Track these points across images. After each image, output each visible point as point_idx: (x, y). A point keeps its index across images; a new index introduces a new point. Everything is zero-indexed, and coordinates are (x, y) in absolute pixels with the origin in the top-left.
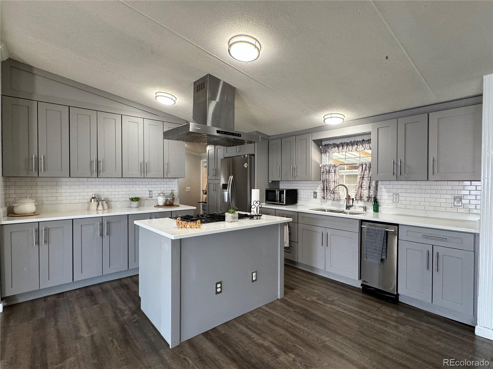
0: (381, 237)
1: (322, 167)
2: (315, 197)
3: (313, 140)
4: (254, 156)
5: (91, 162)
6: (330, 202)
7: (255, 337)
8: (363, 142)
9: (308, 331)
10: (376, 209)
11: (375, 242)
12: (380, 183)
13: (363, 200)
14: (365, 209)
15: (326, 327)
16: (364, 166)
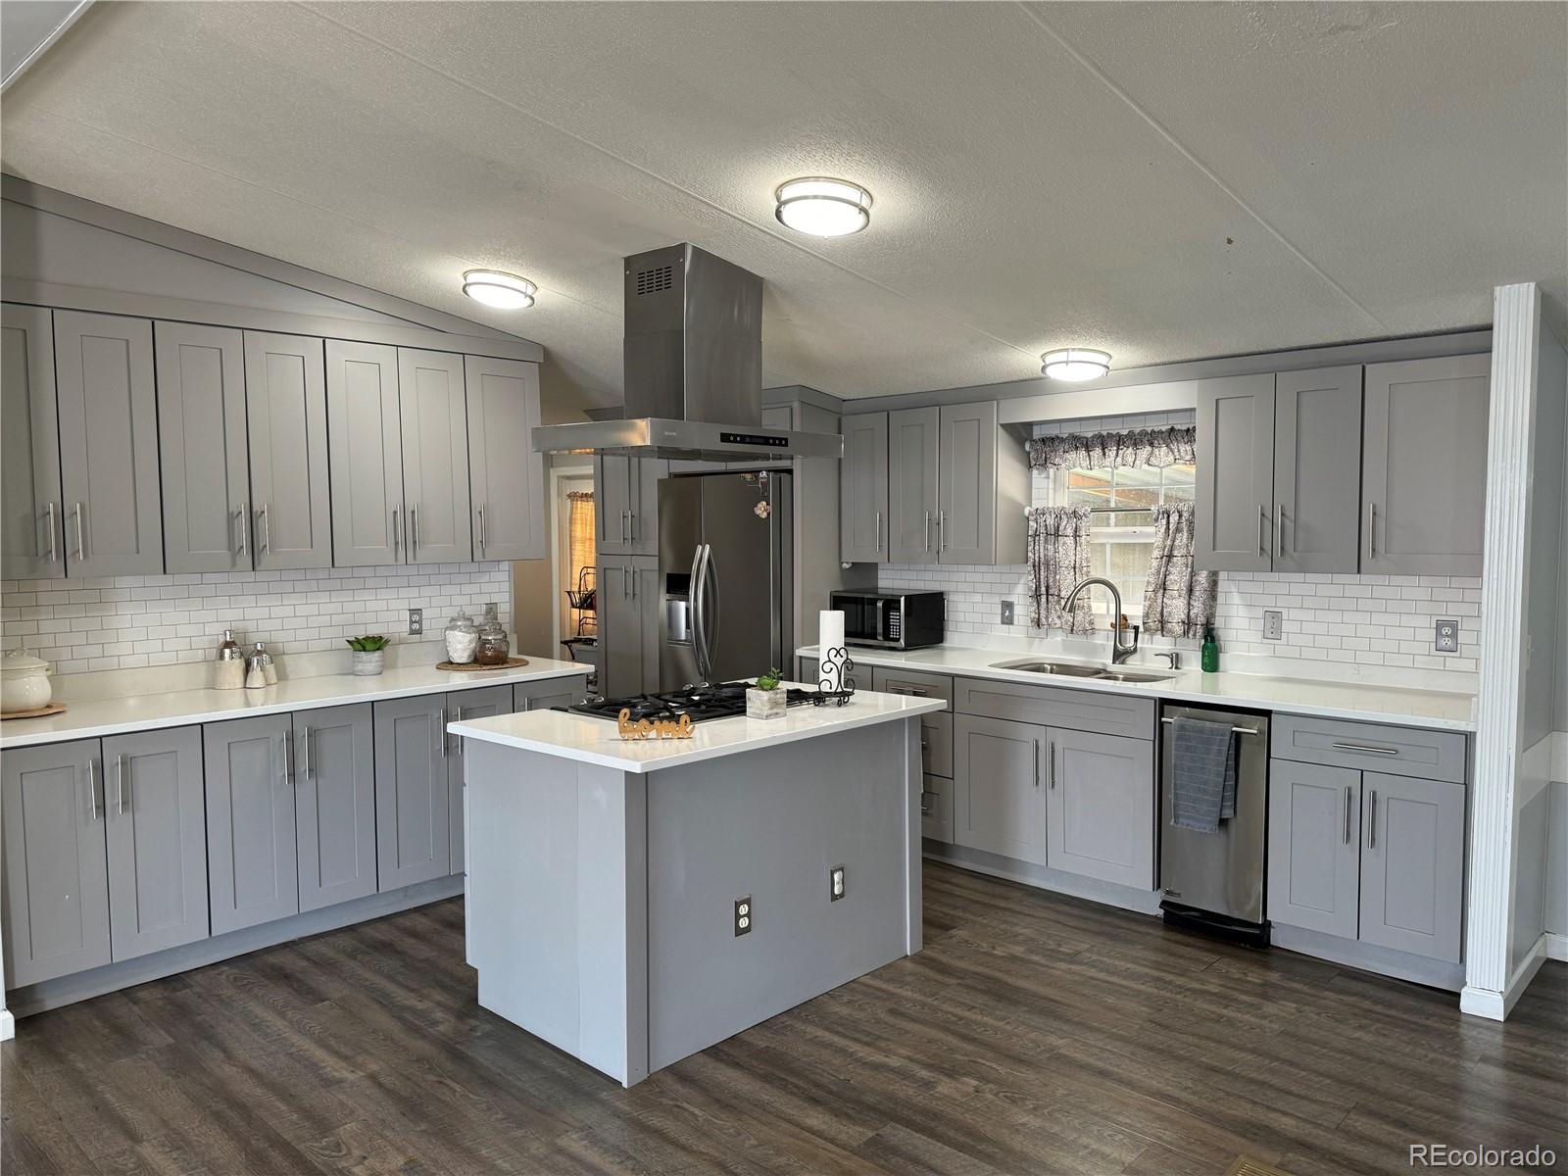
0: (1219, 752)
1: (1031, 518)
2: (1006, 621)
3: (1001, 425)
4: (790, 476)
5: (231, 518)
6: (1059, 638)
7: (859, 1049)
8: (1173, 438)
9: (1008, 1027)
10: (1211, 662)
11: (1203, 768)
12: (1222, 575)
13: (1170, 631)
14: (1176, 660)
15: (1059, 1018)
16: (1174, 518)
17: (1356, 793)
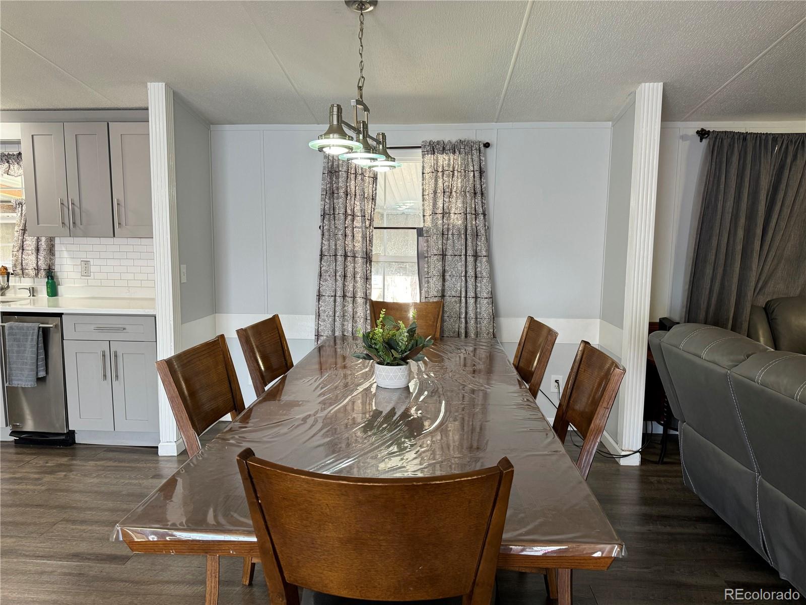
0: (32, 339)
10: (53, 291)
11: (24, 350)
12: (57, 240)
13: (28, 275)
14: (32, 292)
17: (107, 354)
